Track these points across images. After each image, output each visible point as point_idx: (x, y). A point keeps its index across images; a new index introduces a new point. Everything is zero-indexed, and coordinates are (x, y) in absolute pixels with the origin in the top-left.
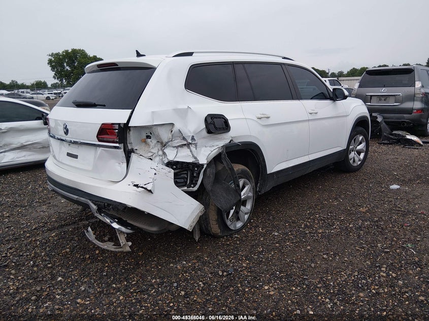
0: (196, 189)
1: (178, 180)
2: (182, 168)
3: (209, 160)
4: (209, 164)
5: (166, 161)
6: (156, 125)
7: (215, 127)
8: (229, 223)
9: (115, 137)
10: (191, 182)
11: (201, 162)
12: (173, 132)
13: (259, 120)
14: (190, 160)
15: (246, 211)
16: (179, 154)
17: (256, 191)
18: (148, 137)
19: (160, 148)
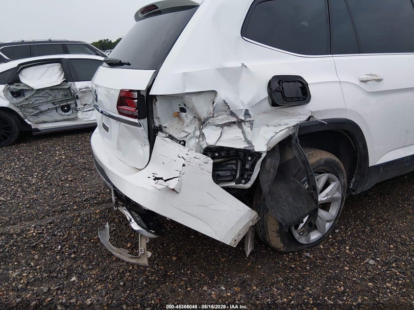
0: (248, 185)
1: (221, 173)
2: (227, 157)
3: (272, 146)
4: (270, 153)
5: (204, 146)
6: (189, 93)
7: (284, 97)
8: (297, 236)
9: (132, 109)
10: (242, 176)
11: (257, 149)
12: (215, 104)
13: (363, 85)
14: (241, 145)
15: (328, 218)
16: (224, 137)
17: (348, 190)
18: (183, 110)
19: (197, 127)
